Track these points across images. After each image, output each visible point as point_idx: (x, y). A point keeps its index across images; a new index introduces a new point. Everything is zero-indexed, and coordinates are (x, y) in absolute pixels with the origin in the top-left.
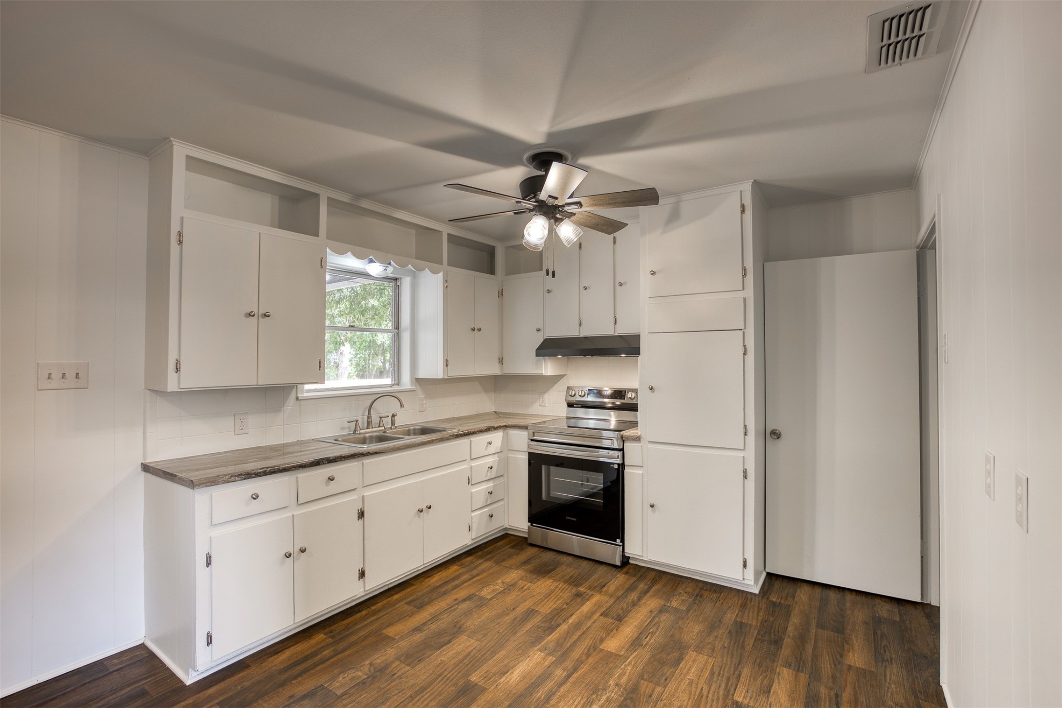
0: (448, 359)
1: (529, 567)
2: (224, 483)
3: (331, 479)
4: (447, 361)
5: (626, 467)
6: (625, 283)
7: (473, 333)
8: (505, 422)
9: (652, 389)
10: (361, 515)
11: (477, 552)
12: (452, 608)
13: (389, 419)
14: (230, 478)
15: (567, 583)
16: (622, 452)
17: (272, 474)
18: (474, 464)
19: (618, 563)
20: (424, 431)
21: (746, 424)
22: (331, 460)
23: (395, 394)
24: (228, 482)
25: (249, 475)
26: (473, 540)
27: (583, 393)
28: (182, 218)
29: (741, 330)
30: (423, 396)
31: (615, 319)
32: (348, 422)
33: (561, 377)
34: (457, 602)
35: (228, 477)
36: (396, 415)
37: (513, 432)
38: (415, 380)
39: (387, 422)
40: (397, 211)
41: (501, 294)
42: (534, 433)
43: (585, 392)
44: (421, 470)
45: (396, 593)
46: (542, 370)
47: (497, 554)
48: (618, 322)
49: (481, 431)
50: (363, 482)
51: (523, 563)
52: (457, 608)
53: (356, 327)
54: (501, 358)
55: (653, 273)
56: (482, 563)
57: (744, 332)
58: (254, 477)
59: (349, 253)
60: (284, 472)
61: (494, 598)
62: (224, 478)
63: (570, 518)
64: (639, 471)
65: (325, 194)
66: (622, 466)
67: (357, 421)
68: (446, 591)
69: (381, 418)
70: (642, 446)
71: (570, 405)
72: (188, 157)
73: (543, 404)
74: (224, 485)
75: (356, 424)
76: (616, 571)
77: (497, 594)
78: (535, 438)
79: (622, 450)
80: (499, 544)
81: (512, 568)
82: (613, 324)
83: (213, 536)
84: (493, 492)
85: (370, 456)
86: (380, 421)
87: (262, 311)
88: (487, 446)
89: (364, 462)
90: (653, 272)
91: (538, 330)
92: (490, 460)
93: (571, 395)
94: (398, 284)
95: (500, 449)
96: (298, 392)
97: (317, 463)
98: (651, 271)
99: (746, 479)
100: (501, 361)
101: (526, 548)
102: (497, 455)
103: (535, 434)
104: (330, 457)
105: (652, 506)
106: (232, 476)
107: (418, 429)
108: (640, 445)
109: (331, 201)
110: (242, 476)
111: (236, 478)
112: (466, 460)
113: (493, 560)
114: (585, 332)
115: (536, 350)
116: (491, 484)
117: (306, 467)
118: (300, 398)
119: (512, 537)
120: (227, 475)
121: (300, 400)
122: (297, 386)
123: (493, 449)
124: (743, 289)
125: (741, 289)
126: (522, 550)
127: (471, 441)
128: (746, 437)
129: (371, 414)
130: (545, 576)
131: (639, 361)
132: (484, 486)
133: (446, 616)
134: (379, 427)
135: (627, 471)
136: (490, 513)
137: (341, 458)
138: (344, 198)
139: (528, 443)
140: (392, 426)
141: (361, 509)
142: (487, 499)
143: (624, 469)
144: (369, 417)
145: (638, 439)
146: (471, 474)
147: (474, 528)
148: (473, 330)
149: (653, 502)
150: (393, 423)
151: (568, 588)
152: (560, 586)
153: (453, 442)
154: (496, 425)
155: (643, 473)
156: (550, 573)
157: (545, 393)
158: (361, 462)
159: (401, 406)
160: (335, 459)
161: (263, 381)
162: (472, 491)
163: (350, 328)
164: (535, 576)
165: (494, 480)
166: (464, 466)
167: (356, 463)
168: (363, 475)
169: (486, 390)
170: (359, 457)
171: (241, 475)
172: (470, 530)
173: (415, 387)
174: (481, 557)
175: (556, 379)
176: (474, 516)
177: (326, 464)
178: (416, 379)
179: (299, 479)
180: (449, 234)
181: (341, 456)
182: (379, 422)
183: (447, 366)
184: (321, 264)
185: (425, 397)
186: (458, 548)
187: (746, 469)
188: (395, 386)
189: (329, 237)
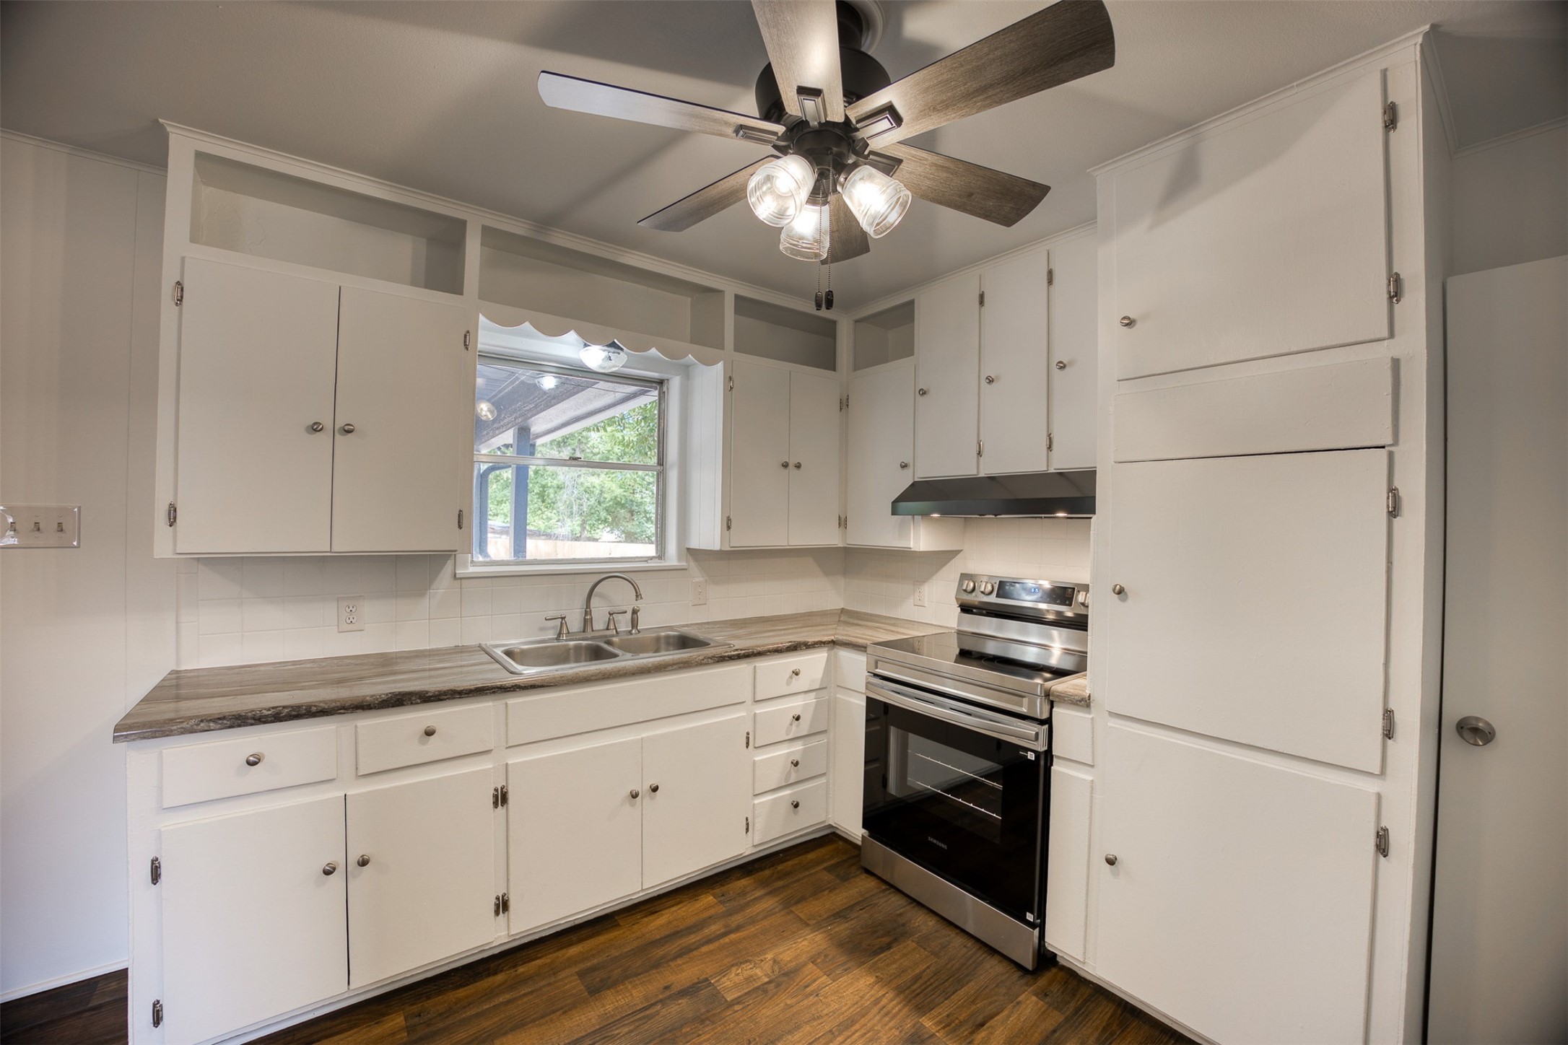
0: (731, 517)
1: (843, 928)
2: (182, 733)
3: (429, 733)
4: (729, 519)
5: (1055, 760)
6: (1072, 363)
7: (785, 472)
8: (833, 635)
9: (1120, 592)
10: (501, 798)
11: (762, 869)
12: (648, 1012)
13: (629, 615)
14: (198, 725)
15: (902, 996)
16: (1047, 726)
17: (292, 719)
18: (761, 709)
19: (1028, 963)
20: (684, 642)
21: (1391, 706)
22: (431, 697)
23: (628, 574)
24: (192, 731)
25: (240, 720)
26: (755, 846)
27: (989, 588)
28: (183, 259)
29: (1383, 447)
30: (702, 579)
31: (1050, 439)
32: (546, 619)
33: (954, 554)
34: (667, 993)
35: (192, 722)
36: (639, 611)
37: (844, 654)
38: (686, 550)
39: (623, 624)
40: (627, 252)
41: (844, 404)
42: (876, 663)
43: (993, 587)
44: (641, 720)
45: (580, 941)
46: (910, 541)
47: (795, 882)
48: (1055, 446)
49: (778, 651)
50: (507, 738)
51: (834, 915)
52: (658, 1013)
53: (582, 459)
54: (843, 518)
55: (1129, 323)
56: (760, 898)
57: (1391, 455)
58: (252, 725)
59: (527, 325)
60: (323, 716)
61: (738, 1003)
62: (184, 725)
63: (935, 841)
64: (1085, 776)
65: (475, 221)
66: (1048, 755)
67: (563, 618)
68: (663, 957)
69: (610, 614)
70: (1092, 719)
71: (966, 609)
72: (200, 155)
73: (919, 603)
74: (182, 736)
75: (561, 623)
76: (1023, 981)
77: (746, 994)
78: (879, 671)
79: (1048, 722)
80: (811, 856)
81: (808, 925)
82: (1045, 449)
83: (163, 829)
84: (800, 763)
85: (519, 693)
86: (609, 619)
87: (340, 423)
88: (791, 677)
89: (508, 702)
90: (1129, 318)
91: (904, 466)
92: (796, 705)
93: (965, 591)
94: (665, 389)
95: (821, 684)
96: (457, 563)
97: (398, 701)
98: (1124, 318)
99: (1385, 856)
100: (843, 523)
101: (855, 877)
102: (813, 694)
103: (880, 663)
104: (427, 692)
105: (1111, 862)
106: (202, 721)
107: (674, 636)
108: (1091, 716)
109: (489, 234)
110: (225, 722)
111: (212, 724)
112: (743, 702)
113: (782, 896)
114: (990, 467)
115: (893, 502)
116: (798, 747)
117: (371, 709)
118: (457, 576)
119: (841, 843)
120: (191, 718)
121: (461, 579)
122: (455, 555)
123: (801, 684)
124: (1392, 335)
125: (1386, 334)
126: (845, 879)
127: (755, 667)
128: (1390, 742)
129: (591, 606)
130: (863, 963)
131: (1092, 528)
132: (783, 751)
133: (626, 1030)
134: (607, 629)
135: (1056, 768)
136: (796, 799)
137: (452, 695)
138: (518, 227)
139: (867, 679)
140: (633, 628)
141: (502, 789)
142: (789, 774)
143: (1052, 765)
144: (588, 611)
145: (1084, 703)
146: (755, 727)
147: (758, 825)
148: (785, 465)
149: (1112, 852)
150: (634, 623)
151: (900, 1010)
152: (884, 1001)
153: (712, 669)
154: (811, 640)
155: (1092, 781)
156: (879, 954)
157: (924, 582)
158: (504, 701)
159: (637, 596)
160: (440, 695)
161: (343, 545)
162: (756, 759)
163: (569, 462)
164: (843, 959)
165: (806, 739)
166: (739, 713)
167: (491, 704)
168: (507, 725)
169: (827, 572)
170: (494, 692)
171: (224, 718)
172: (747, 830)
173: (685, 564)
174: (764, 883)
175: (941, 558)
176: (758, 804)
177: (418, 703)
178: (688, 549)
179: (359, 730)
180: (737, 297)
181: (451, 690)
182: (607, 620)
183: (729, 528)
184: (465, 342)
185: (706, 581)
186: (720, 862)
187: (1386, 830)
188: (654, 560)
189: (485, 295)
